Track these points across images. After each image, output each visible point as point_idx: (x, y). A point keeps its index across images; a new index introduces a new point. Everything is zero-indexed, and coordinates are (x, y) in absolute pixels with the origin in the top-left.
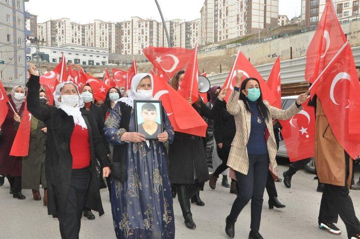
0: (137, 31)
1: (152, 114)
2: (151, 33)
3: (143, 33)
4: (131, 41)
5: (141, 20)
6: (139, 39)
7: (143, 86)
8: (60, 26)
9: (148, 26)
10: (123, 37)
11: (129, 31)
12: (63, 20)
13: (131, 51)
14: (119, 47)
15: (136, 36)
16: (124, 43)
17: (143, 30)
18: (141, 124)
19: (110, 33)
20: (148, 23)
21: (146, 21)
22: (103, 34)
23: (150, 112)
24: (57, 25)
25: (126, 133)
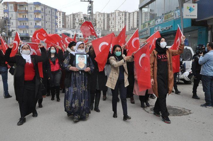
0: (118, 18)
1: (83, 59)
2: (125, 19)
3: (121, 19)
4: (114, 24)
5: (120, 12)
6: (119, 22)
7: (80, 47)
8: (77, 16)
9: (124, 15)
10: (110, 22)
11: (113, 18)
12: (79, 13)
13: (114, 30)
14: (108, 27)
15: (117, 21)
16: (111, 25)
17: (121, 17)
18: (78, 64)
19: (104, 19)
20: (124, 13)
21: (123, 12)
22: (100, 20)
23: (82, 59)
24: (76, 16)
25: (71, 67)
